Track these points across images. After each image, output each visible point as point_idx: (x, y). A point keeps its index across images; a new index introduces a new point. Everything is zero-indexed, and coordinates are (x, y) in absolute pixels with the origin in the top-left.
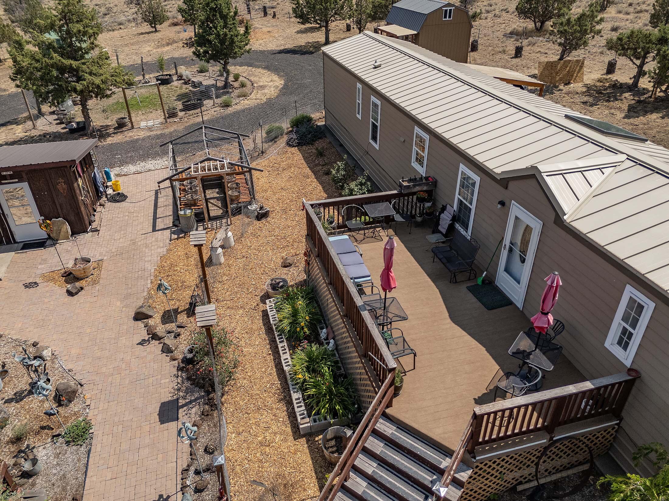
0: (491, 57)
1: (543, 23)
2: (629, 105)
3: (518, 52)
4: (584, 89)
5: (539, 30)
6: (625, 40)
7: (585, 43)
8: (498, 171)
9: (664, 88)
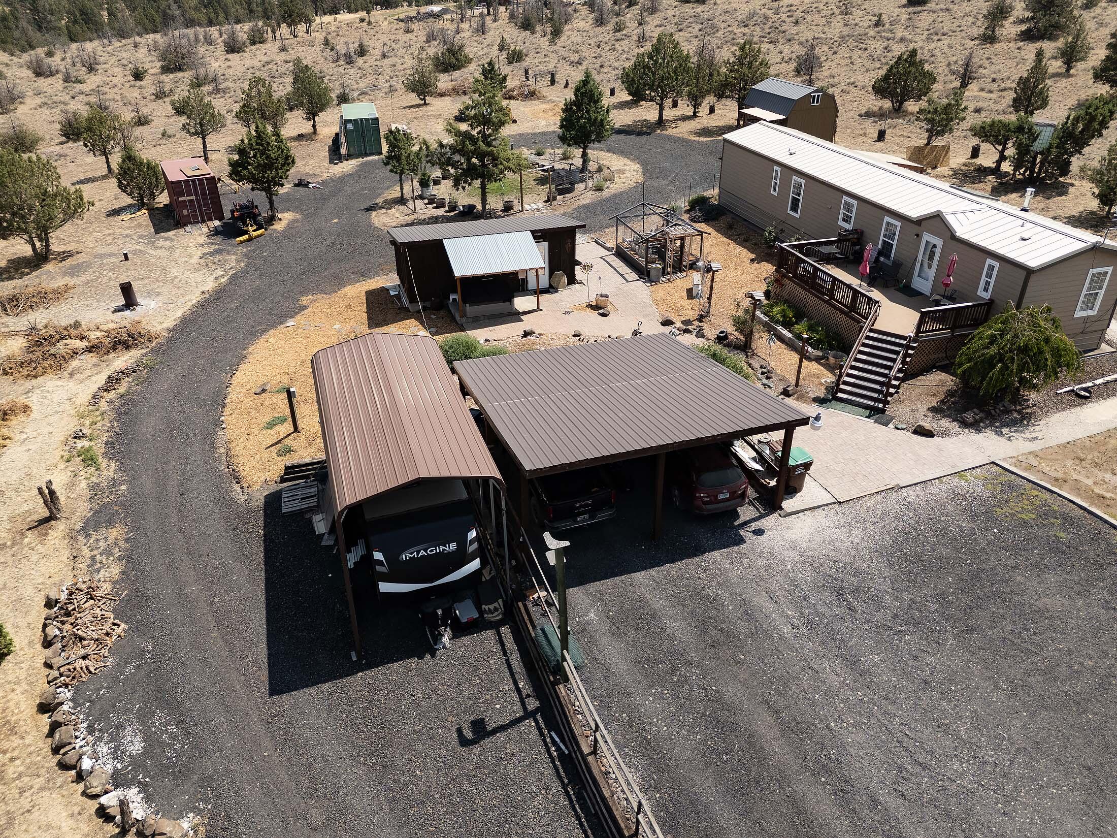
0: (853, 140)
1: (901, 103)
2: (993, 187)
3: (881, 136)
4: (951, 173)
5: (898, 111)
6: (987, 128)
7: (951, 130)
8: (915, 216)
9: (1022, 171)
